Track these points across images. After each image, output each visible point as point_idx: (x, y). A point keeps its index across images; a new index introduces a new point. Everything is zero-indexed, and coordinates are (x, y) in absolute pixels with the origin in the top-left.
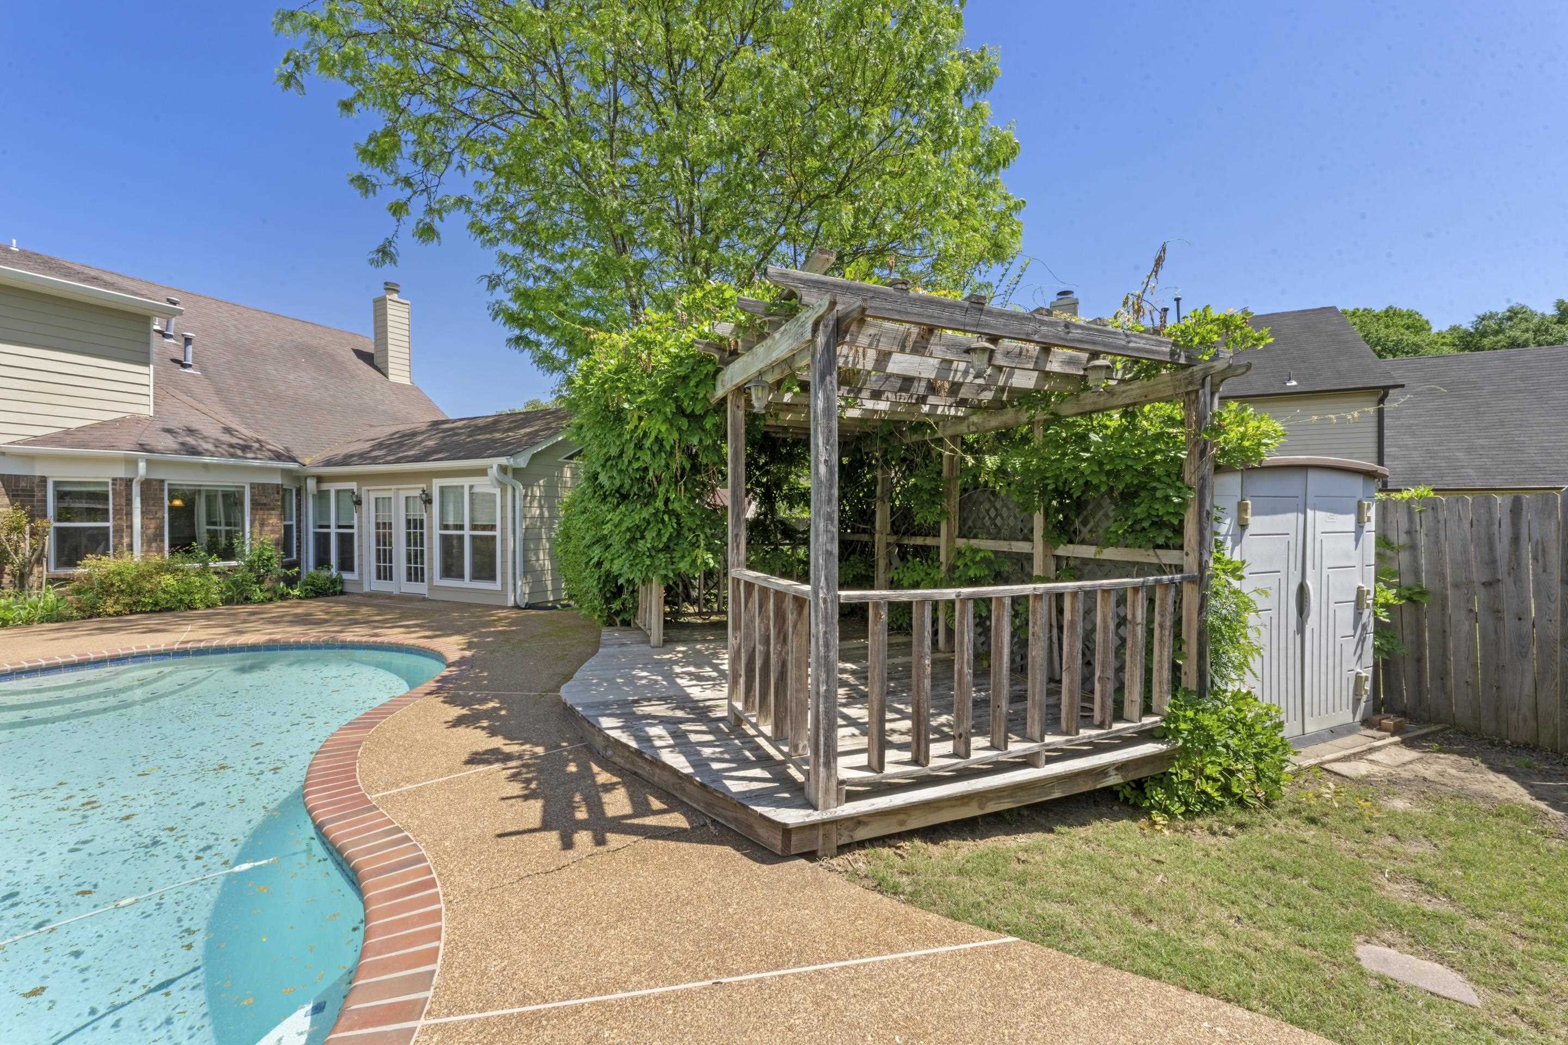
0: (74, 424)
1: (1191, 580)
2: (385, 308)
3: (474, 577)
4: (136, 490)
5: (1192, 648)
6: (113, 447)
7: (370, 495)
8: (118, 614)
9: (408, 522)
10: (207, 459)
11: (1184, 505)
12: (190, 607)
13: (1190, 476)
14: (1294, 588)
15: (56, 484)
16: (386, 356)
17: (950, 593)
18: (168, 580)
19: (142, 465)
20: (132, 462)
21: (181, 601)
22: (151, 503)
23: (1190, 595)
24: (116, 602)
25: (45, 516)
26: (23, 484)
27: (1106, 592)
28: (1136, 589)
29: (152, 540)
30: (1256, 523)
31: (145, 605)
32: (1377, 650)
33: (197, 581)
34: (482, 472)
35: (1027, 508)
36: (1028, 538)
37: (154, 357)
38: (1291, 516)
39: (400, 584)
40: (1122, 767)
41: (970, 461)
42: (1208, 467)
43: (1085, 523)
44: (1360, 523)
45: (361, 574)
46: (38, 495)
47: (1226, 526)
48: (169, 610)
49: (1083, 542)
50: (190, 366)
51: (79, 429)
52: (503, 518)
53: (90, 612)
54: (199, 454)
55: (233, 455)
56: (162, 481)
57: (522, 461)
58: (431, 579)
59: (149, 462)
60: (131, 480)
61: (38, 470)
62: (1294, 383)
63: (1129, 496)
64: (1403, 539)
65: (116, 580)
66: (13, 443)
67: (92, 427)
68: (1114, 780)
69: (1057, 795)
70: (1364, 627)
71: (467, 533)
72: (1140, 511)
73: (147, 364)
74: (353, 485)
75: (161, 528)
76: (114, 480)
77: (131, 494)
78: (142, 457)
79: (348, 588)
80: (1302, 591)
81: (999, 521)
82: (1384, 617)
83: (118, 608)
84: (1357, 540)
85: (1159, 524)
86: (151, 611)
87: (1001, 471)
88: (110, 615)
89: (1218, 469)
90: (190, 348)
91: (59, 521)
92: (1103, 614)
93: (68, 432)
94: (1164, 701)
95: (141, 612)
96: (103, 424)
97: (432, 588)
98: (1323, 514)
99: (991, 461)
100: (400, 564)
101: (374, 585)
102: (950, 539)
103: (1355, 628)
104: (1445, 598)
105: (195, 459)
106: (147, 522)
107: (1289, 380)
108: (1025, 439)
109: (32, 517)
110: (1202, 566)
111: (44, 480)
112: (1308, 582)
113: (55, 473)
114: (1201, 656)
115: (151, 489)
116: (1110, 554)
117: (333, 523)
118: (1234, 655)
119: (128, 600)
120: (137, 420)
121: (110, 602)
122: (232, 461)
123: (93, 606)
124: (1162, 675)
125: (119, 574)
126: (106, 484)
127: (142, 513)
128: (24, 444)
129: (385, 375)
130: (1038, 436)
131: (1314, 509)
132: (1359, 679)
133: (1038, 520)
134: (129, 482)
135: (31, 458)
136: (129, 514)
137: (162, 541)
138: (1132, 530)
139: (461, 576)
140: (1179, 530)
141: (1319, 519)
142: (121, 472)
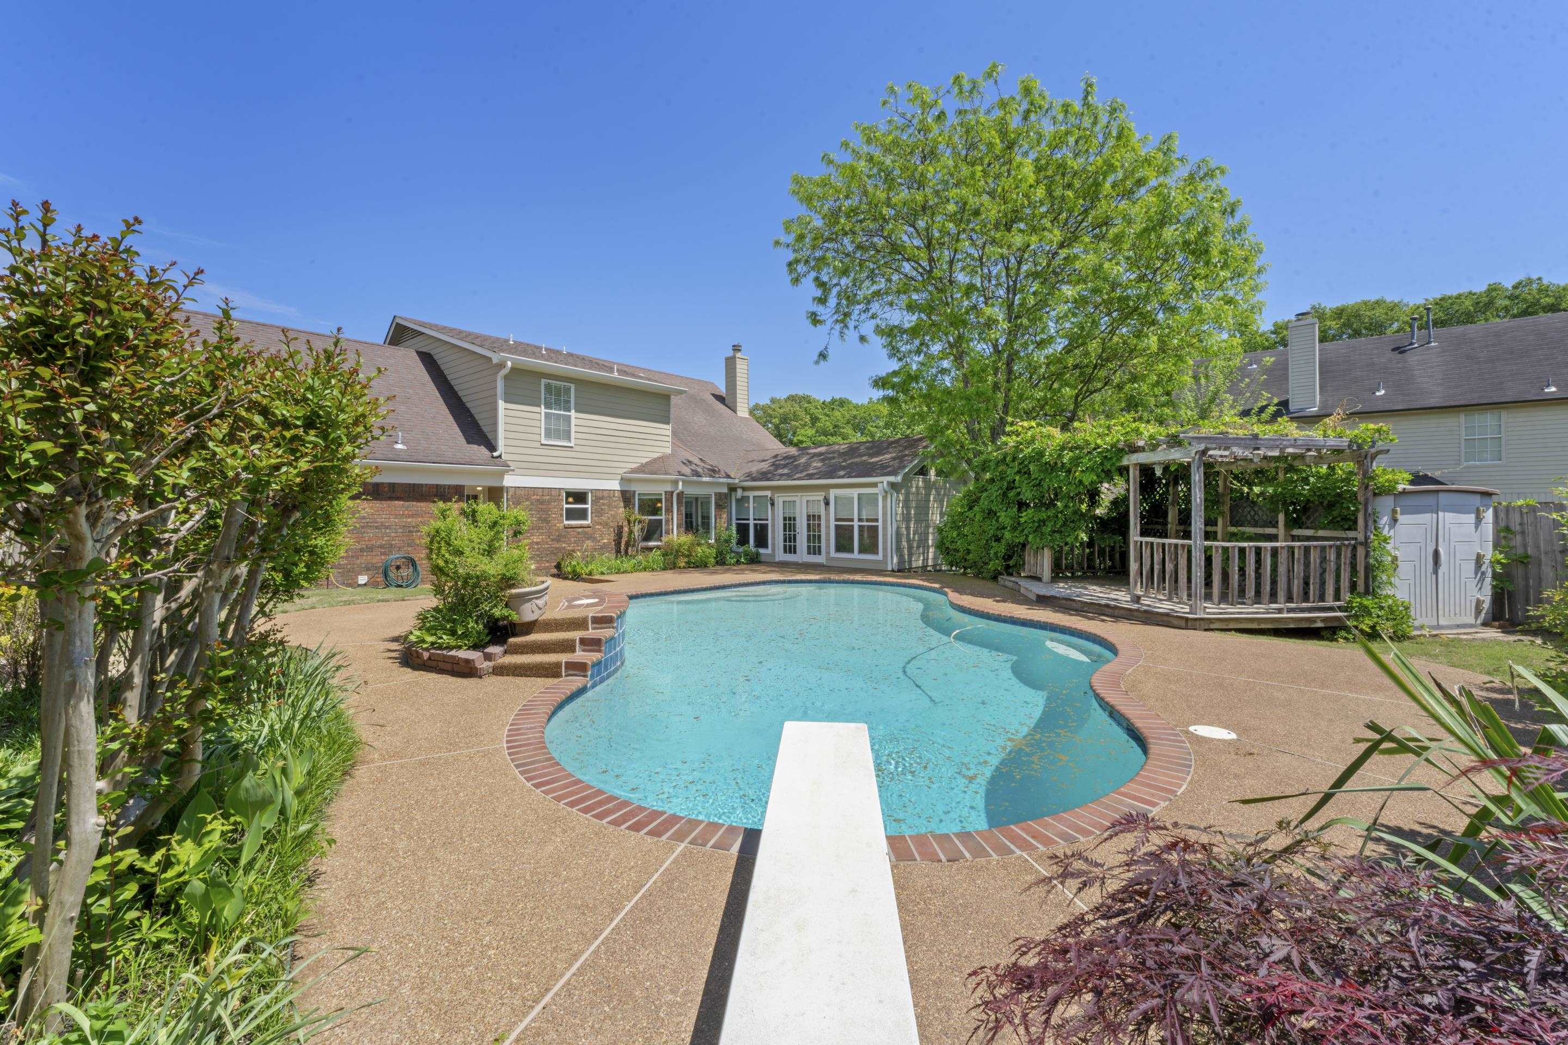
0: (644, 461)
1: (1361, 544)
2: (735, 364)
3: (860, 551)
4: (675, 498)
5: (1362, 574)
7: (780, 499)
8: (684, 567)
9: (809, 516)
10: (701, 479)
11: (1357, 510)
12: (706, 566)
13: (1361, 498)
14: (1430, 551)
15: (640, 494)
16: (735, 397)
17: (1245, 544)
19: (679, 484)
20: (675, 482)
21: (703, 562)
22: (682, 505)
23: (1361, 551)
24: (682, 561)
25: (635, 512)
26: (626, 495)
27: (1315, 547)
28: (1331, 547)
29: (679, 526)
30: (1402, 518)
31: (691, 563)
32: (1494, 587)
33: (708, 551)
34: (874, 485)
35: (1275, 511)
36: (1275, 525)
37: (671, 419)
38: (1428, 516)
39: (802, 555)
40: (1325, 620)
41: (1246, 490)
42: (1370, 494)
43: (1308, 518)
44: (1479, 520)
45: (773, 550)
46: (632, 500)
47: (1385, 520)
49: (1307, 528)
51: (646, 464)
52: (885, 514)
53: (673, 566)
54: (697, 476)
55: (710, 476)
56: (683, 492)
57: (899, 479)
58: (828, 553)
59: (684, 482)
60: (674, 493)
61: (635, 487)
62: (1553, 389)
63: (1331, 506)
64: (1518, 528)
65: (681, 549)
66: (625, 473)
67: (651, 462)
68: (1319, 625)
69: (1292, 626)
70: (1483, 573)
71: (856, 524)
72: (1335, 513)
73: (668, 423)
74: (768, 493)
75: (683, 520)
76: (665, 492)
77: (672, 500)
78: (679, 479)
79: (763, 559)
80: (1436, 554)
81: (1256, 518)
82: (1499, 569)
83: (683, 564)
84: (1477, 528)
85: (1345, 519)
87: (1262, 494)
89: (1375, 495)
91: (641, 516)
92: (1314, 557)
93: (642, 465)
94: (1346, 596)
96: (655, 460)
97: (829, 558)
98: (1451, 515)
99: (1256, 490)
100: (802, 542)
101: (781, 556)
102: (1225, 526)
103: (1476, 574)
104: (1540, 560)
105: (698, 479)
106: (678, 516)
107: (1548, 386)
108: (1275, 478)
109: (629, 513)
110: (1367, 538)
111: (636, 492)
112: (1440, 549)
113: (639, 489)
114: (1367, 577)
115: (682, 497)
116: (1321, 533)
117: (751, 517)
118: (1384, 578)
119: (686, 560)
120: (667, 457)
121: (680, 561)
122: (708, 479)
124: (1345, 584)
125: (670, 546)
126: (660, 495)
127: (677, 511)
128: (631, 474)
129: (735, 411)
130: (1281, 476)
131: (1444, 511)
132: (1479, 603)
133: (1281, 517)
134: (672, 494)
135: (633, 481)
136: (671, 512)
137: (683, 527)
138: (1331, 522)
139: (851, 551)
140: (1355, 522)
141: (1448, 518)
142: (669, 488)
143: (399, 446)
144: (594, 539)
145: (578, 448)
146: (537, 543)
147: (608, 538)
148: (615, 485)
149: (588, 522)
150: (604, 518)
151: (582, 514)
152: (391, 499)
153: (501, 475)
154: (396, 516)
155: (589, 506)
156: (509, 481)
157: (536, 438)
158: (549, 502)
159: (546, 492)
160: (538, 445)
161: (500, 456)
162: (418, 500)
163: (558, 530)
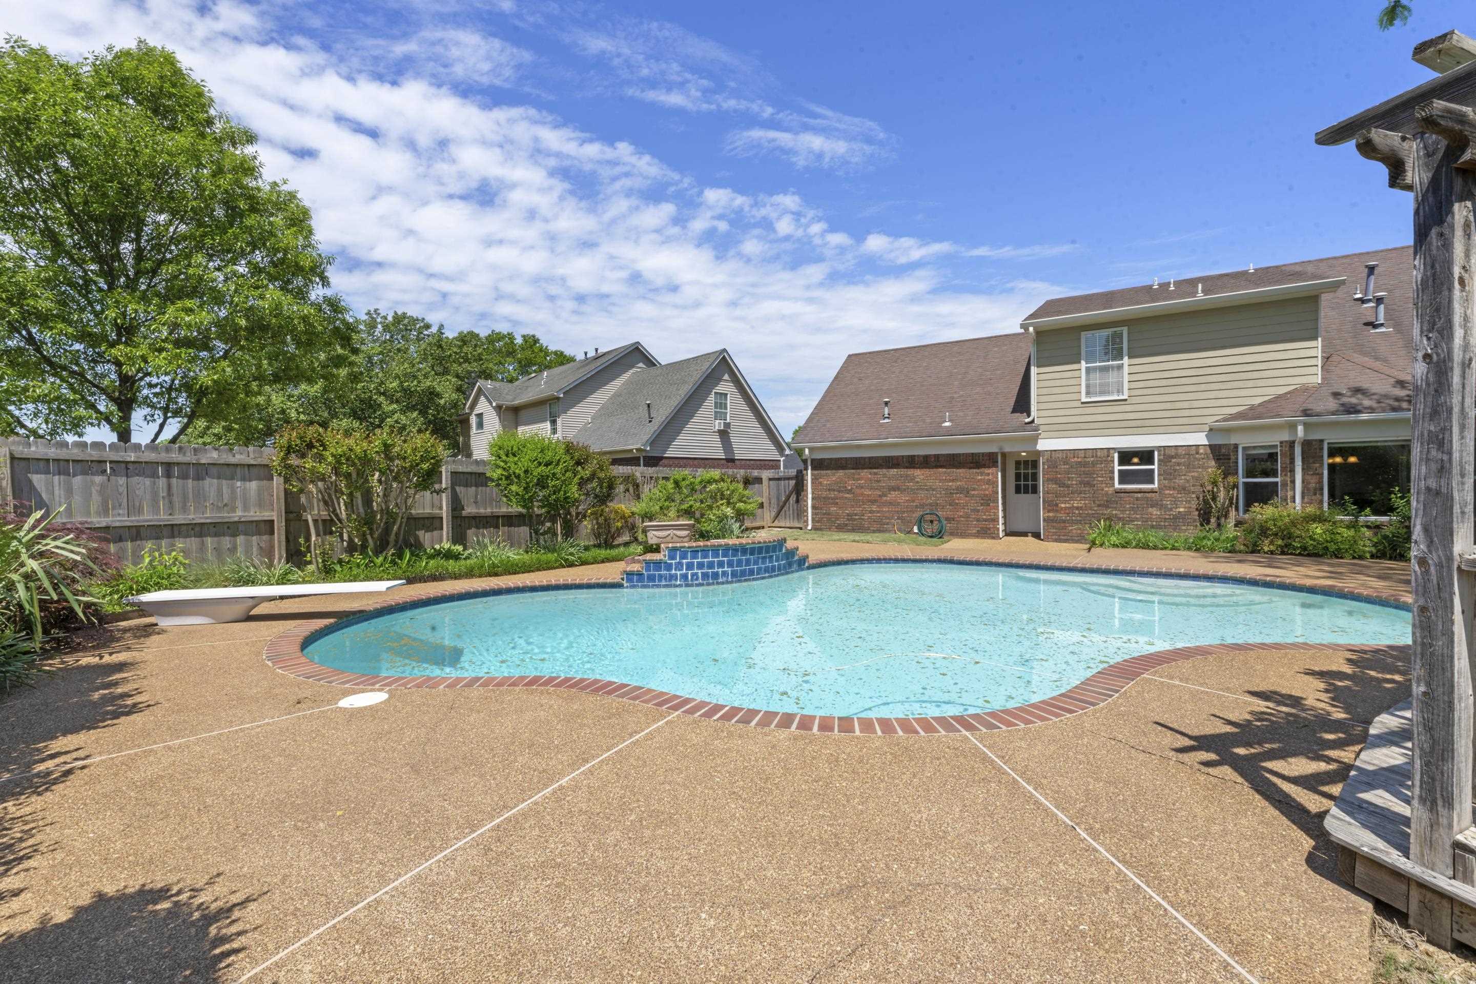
0: (1258, 401)
4: (1298, 450)
6: (1278, 416)
8: (1272, 552)
10: (1364, 416)
12: (1336, 555)
15: (1244, 449)
18: (1318, 529)
19: (1300, 428)
20: (1293, 426)
21: (1326, 548)
22: (1311, 461)
24: (1272, 543)
25: (1237, 473)
26: (1223, 451)
29: (1310, 492)
31: (1295, 548)
33: (1347, 533)
37: (1322, 331)
46: (1233, 457)
48: (1316, 555)
50: (1382, 325)
51: (1260, 405)
53: (1252, 549)
54: (1358, 412)
55: (1394, 409)
56: (1322, 441)
59: (1305, 425)
60: (1294, 442)
61: (1233, 440)
65: (1270, 524)
66: (1217, 421)
67: (1269, 401)
75: (1321, 482)
76: (1281, 443)
77: (1294, 454)
78: (1300, 421)
83: (1272, 548)
86: (1300, 554)
88: (1265, 553)
90: (1382, 307)
91: (1248, 477)
93: (1252, 408)
95: (1291, 554)
96: (1279, 397)
105: (1353, 417)
106: (1308, 477)
109: (1226, 475)
111: (1236, 446)
113: (1243, 441)
115: (1311, 450)
119: (1280, 542)
120: (1304, 389)
121: (1267, 542)
122: (1393, 415)
123: (1255, 545)
125: (1274, 520)
126: (1275, 446)
127: (1303, 469)
128: (1224, 421)
134: (1292, 444)
135: (1228, 431)
136: (1292, 471)
137: (1322, 494)
142: (1286, 437)
143: (947, 424)
144: (1161, 507)
145: (1134, 400)
146: (1077, 508)
147: (1186, 506)
148: (1200, 439)
149: (1156, 486)
150: (1180, 481)
151: (1148, 477)
152: (937, 467)
153: (1035, 439)
154: (941, 481)
155: (1155, 467)
156: (1044, 445)
157: (1075, 396)
158: (1094, 464)
159: (1090, 453)
160: (1078, 404)
161: (1033, 421)
162: (957, 467)
163: (1107, 494)
